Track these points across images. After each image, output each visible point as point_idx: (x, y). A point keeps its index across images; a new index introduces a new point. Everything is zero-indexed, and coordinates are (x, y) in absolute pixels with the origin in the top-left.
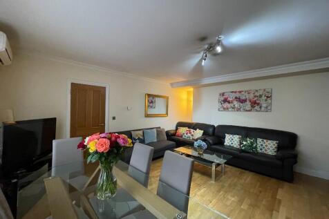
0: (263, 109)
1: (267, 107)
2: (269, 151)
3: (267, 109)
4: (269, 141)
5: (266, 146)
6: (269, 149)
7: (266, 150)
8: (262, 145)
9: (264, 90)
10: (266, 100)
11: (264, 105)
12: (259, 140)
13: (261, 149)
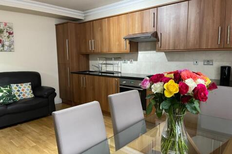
0: (6, 48)
1: (10, 46)
2: (26, 95)
3: (11, 48)
4: (24, 85)
5: (23, 90)
6: (26, 93)
7: (24, 95)
8: (18, 91)
9: (6, 24)
10: (8, 37)
11: (7, 43)
12: (14, 86)
13: (19, 96)
